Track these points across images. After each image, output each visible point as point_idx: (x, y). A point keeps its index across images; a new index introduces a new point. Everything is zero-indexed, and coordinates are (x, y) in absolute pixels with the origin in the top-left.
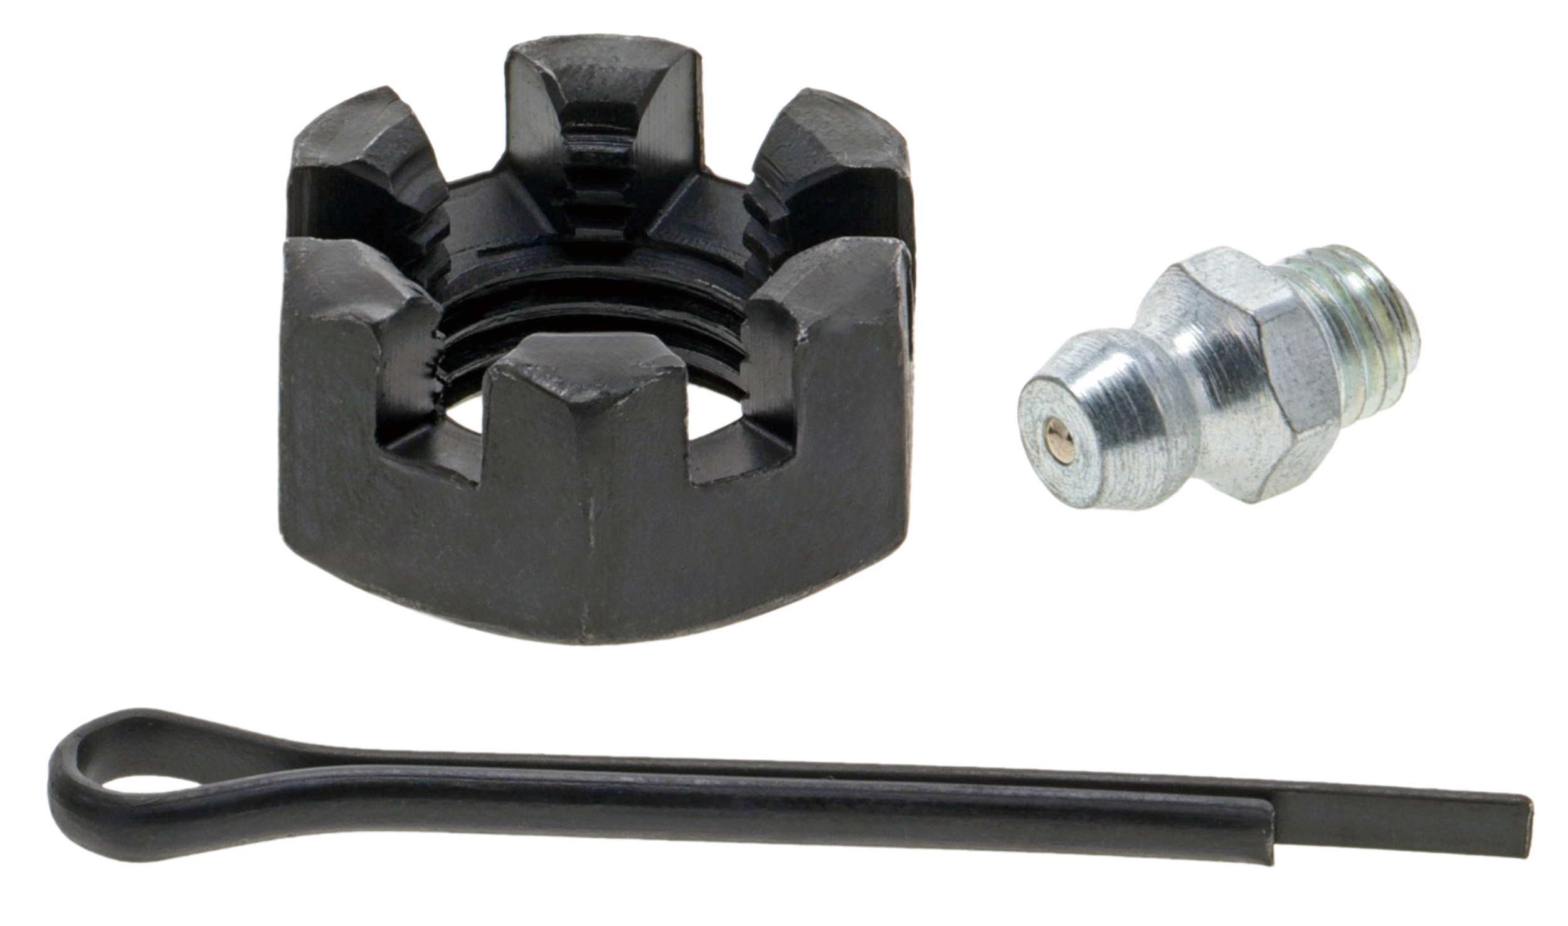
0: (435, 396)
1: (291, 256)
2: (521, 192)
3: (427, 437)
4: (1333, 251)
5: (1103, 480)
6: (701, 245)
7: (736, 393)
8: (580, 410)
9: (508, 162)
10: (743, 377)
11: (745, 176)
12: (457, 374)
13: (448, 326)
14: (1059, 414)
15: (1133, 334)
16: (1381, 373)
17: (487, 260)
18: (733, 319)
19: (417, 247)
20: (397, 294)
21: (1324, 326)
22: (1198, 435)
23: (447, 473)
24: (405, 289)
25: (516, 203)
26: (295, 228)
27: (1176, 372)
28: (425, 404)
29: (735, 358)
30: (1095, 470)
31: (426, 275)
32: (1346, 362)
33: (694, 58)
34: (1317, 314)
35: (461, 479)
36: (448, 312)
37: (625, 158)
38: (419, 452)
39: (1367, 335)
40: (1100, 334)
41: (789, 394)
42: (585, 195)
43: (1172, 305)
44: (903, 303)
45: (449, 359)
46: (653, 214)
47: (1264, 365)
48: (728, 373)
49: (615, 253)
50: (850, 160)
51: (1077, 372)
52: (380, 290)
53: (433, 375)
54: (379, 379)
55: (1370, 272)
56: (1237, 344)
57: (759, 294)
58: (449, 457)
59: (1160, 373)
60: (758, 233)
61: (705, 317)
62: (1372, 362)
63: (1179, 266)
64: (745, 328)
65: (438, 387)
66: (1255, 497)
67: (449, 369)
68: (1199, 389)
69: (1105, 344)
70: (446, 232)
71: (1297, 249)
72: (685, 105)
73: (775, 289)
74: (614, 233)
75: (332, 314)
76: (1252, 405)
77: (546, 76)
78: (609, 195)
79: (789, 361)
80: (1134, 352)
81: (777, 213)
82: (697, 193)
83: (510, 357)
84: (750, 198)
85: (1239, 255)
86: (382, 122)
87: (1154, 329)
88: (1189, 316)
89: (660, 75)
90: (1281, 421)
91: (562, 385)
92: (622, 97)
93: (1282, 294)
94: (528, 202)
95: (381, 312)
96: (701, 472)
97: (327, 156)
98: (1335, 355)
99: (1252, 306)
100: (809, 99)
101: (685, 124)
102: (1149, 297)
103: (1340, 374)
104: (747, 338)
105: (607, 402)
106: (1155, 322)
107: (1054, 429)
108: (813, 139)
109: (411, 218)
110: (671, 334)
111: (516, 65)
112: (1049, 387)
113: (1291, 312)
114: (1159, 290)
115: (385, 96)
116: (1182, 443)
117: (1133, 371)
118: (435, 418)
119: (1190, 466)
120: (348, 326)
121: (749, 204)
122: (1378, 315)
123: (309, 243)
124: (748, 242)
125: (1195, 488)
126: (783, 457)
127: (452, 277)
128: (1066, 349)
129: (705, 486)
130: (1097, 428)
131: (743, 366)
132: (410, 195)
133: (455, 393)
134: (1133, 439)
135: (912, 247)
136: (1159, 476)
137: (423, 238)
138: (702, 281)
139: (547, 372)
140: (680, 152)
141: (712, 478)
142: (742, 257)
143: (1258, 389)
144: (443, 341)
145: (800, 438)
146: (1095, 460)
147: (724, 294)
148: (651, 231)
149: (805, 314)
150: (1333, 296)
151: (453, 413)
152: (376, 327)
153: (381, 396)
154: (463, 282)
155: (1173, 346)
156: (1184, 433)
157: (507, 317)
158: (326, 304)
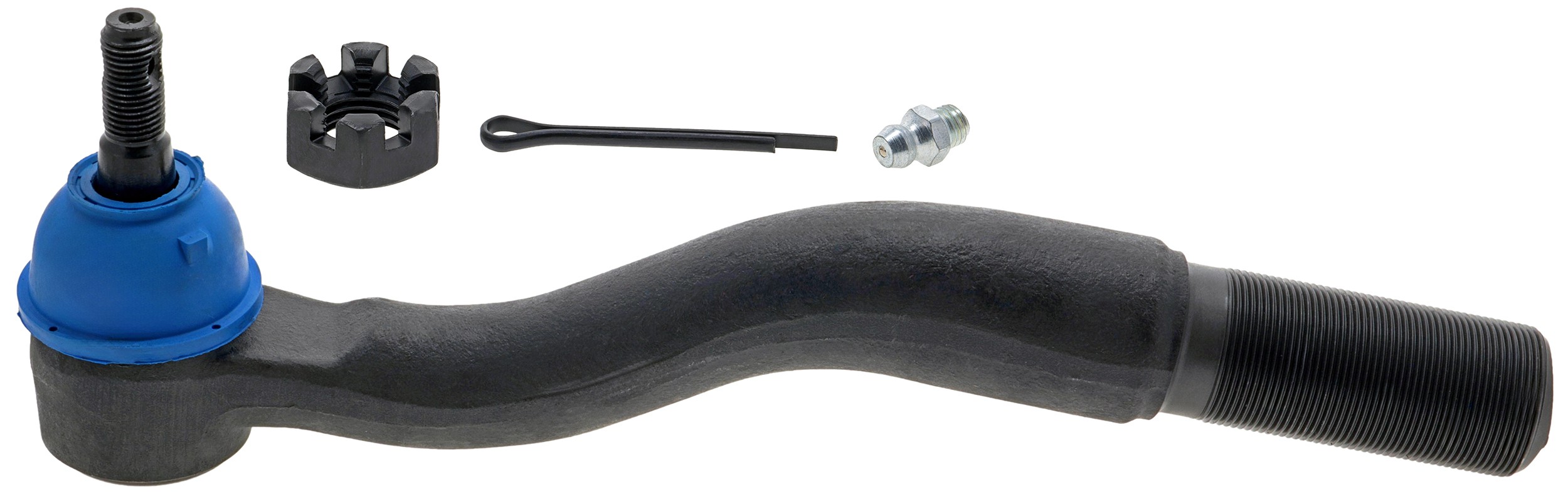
0: (324, 129)
1: (289, 95)
2: (345, 80)
3: (322, 138)
4: (948, 106)
5: (893, 161)
6: (388, 93)
7: (397, 128)
8: (359, 132)
9: (342, 72)
10: (398, 124)
11: (399, 76)
12: (330, 124)
13: (327, 112)
14: (883, 145)
15: (900, 126)
16: (960, 135)
17: (337, 96)
18: (396, 110)
19: (320, 93)
20: (316, 104)
21: (946, 124)
22: (916, 150)
23: (327, 147)
24: (317, 103)
25: (344, 82)
26: (290, 89)
27: (911, 135)
28: (322, 131)
29: (396, 120)
30: (891, 159)
31: (322, 100)
32: (952, 132)
33: (387, 47)
34: (945, 121)
35: (331, 149)
36: (327, 108)
37: (370, 71)
38: (320, 142)
39: (957, 126)
40: (893, 126)
41: (410, 128)
42: (360, 80)
43: (910, 119)
44: (437, 106)
45: (328, 120)
46: (377, 85)
47: (932, 133)
48: (395, 124)
49: (368, 94)
50: (424, 72)
51: (887, 135)
52: (311, 104)
53: (324, 124)
54: (311, 125)
55: (957, 111)
56: (926, 128)
57: (402, 104)
58: (328, 143)
59: (907, 135)
60: (402, 89)
61: (389, 110)
62: (958, 133)
63: (911, 109)
64: (399, 113)
65: (325, 127)
66: (930, 165)
67: (328, 123)
68: (916, 139)
69: (894, 128)
70: (327, 89)
71: (940, 106)
72: (385, 59)
73: (406, 103)
74: (368, 90)
75: (300, 109)
76: (929, 143)
77: (351, 52)
78: (366, 80)
79: (409, 120)
80: (901, 130)
81: (407, 85)
82: (387, 80)
83: (342, 120)
84: (400, 81)
85: (926, 107)
86: (311, 63)
87: (906, 125)
88: (914, 121)
89: (379, 51)
90: (936, 147)
91: (355, 126)
92: (369, 57)
93: (937, 116)
94: (347, 82)
95: (311, 109)
96: (388, 147)
97: (298, 71)
98: (949, 131)
99: (929, 119)
100: (414, 57)
101: (385, 64)
102: (904, 117)
103: (950, 135)
104: (399, 115)
105: (366, 130)
106: (906, 123)
107: (881, 149)
108: (415, 67)
109: (319, 86)
110: (381, 114)
111: (344, 49)
112: (880, 138)
113: (938, 121)
114: (907, 115)
115: (312, 57)
116: (912, 152)
117: (900, 135)
118: (324, 134)
119: (914, 158)
120: (302, 112)
121: (400, 83)
122: (959, 121)
123: (294, 92)
124: (400, 92)
125: (915, 162)
126: (409, 144)
127: (328, 100)
128: (884, 129)
129: (389, 151)
130: (892, 148)
131: (398, 122)
132: (318, 81)
133: (329, 128)
134: (900, 151)
135: (439, 93)
136: (907, 160)
137: (321, 91)
138: (388, 101)
139: (351, 123)
140: (383, 70)
141: (391, 149)
142: (398, 95)
143: (930, 139)
144: (326, 116)
145: (412, 139)
146: (891, 156)
147: (394, 104)
148: (376, 89)
149: (413, 109)
150: (949, 117)
151: (329, 133)
152: (310, 112)
153: (311, 129)
154: (331, 101)
155: (910, 129)
156: (913, 149)
157: (342, 110)
158: (298, 107)
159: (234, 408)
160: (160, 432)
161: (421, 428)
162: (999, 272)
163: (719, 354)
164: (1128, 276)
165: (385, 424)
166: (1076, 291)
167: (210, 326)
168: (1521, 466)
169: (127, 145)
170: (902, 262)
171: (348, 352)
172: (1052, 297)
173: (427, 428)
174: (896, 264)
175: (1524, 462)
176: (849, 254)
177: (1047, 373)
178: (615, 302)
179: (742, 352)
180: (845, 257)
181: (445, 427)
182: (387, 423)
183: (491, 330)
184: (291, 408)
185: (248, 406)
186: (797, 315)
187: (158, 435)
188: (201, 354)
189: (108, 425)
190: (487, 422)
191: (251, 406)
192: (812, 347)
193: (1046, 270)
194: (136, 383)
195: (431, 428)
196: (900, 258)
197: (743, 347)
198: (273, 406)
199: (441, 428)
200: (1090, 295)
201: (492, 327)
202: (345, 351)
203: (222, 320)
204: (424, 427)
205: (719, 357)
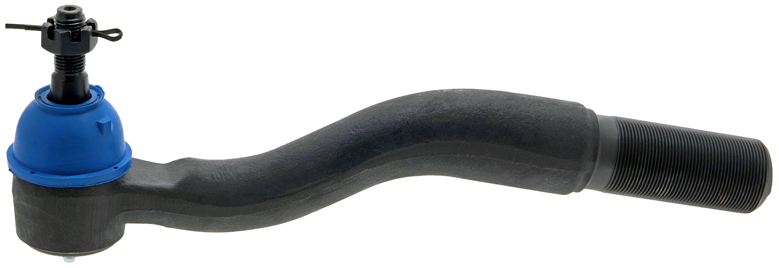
159: (123, 212)
160: (88, 225)
161: (217, 218)
162: (509, 116)
163: (370, 168)
164: (570, 117)
165: (199, 217)
166: (547, 124)
167: (113, 167)
168: (759, 205)
169: (67, 75)
170: (461, 114)
171: (179, 181)
172: (536, 127)
173: (221, 218)
174: (458, 115)
175: (761, 202)
176: (434, 112)
177: (535, 166)
178: (314, 147)
179: (382, 166)
180: (433, 114)
181: (229, 217)
182: (200, 216)
183: (249, 167)
184: (152, 211)
185: (130, 210)
186: (410, 144)
187: (87, 226)
188: (110, 181)
189: (61, 222)
190: (251, 213)
191: (132, 210)
192: (417, 161)
193: (531, 114)
194: (76, 198)
195: (222, 218)
196: (460, 112)
197: (383, 163)
198: (143, 210)
199: (227, 218)
200: (554, 125)
201: (250, 166)
202: (177, 181)
203: (119, 164)
204: (219, 218)
205: (370, 169)
